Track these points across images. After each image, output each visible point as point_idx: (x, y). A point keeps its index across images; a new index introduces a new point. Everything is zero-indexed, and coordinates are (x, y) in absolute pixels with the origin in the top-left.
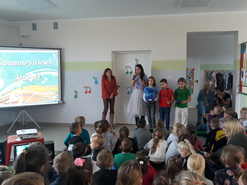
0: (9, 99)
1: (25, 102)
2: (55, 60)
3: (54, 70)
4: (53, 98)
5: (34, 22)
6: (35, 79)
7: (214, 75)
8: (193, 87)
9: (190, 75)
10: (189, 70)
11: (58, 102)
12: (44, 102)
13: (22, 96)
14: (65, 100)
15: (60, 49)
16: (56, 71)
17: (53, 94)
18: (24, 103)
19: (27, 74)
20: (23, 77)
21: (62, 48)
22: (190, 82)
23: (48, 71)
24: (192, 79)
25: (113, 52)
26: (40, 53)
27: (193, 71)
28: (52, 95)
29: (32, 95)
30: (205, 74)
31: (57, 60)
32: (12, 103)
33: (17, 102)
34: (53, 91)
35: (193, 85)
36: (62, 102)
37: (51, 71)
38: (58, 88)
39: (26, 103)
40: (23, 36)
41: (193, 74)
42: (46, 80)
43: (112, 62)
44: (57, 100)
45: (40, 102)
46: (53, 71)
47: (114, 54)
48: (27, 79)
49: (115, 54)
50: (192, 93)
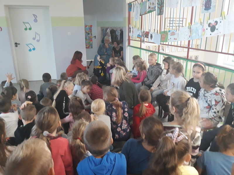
7: (108, 31)
8: (92, 42)
10: (88, 27)
22: (89, 38)
24: (91, 35)
25: (6, 6)
27: (91, 28)
30: (101, 30)
35: (92, 40)
41: (91, 30)
49: (9, 8)
50: (92, 47)
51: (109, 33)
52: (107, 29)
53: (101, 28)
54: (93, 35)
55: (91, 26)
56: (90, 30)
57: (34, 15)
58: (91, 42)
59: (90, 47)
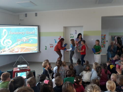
5: (26, 13)
6: (26, 41)
7: (116, 38)
9: (104, 38)
13: (20, 49)
16: (36, 37)
17: (35, 47)
18: (21, 52)
19: (23, 38)
21: (39, 26)
22: (103, 41)
29: (25, 48)
31: (37, 31)
32: (16, 52)
36: (39, 52)
38: (37, 45)
42: (31, 41)
45: (29, 52)
47: (65, 28)
48: (23, 41)
51: (116, 39)
52: (115, 37)
53: (111, 36)
54: (106, 40)
55: (105, 35)
58: (104, 44)
59: (104, 47)
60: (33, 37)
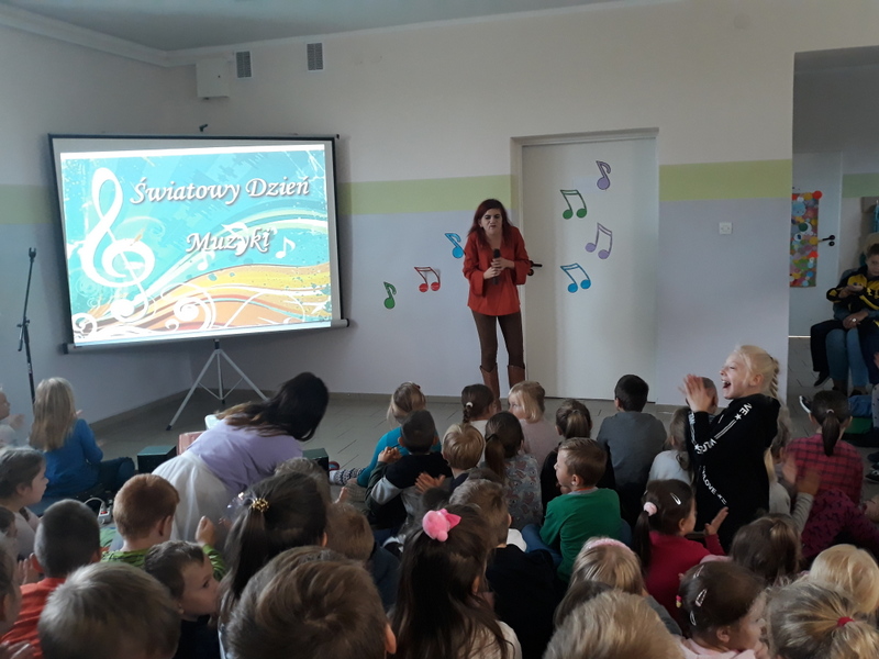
0: (172, 314)
1: (223, 325)
2: (316, 177)
3: (314, 213)
4: (314, 307)
5: (242, 48)
6: (252, 245)
8: (815, 262)
9: (804, 217)
10: (800, 199)
11: (332, 322)
12: (286, 321)
13: (213, 304)
14: (354, 314)
15: (332, 139)
16: (321, 216)
17: (311, 293)
18: (221, 327)
19: (228, 228)
20: (214, 238)
21: (338, 136)
22: (802, 243)
23: (295, 217)
24: (811, 233)
25: (515, 140)
26: (265, 154)
27: (816, 202)
28: (311, 299)
29: (247, 298)
30: (863, 211)
31: (324, 177)
32: (183, 326)
33: (198, 324)
34: (314, 286)
35: (814, 254)
36: (345, 322)
37: (303, 217)
38: (328, 274)
39: (225, 327)
40: (207, 99)
41: (816, 212)
42: (288, 246)
43: (513, 179)
44: (329, 315)
45: (274, 323)
46: (311, 217)
47: (520, 147)
48: (227, 246)
49: (524, 147)
50: (812, 283)
53: (863, 200)
54: (823, 233)
55: (817, 196)
56: (810, 214)
57: (601, 164)
58: (811, 261)
59: (805, 283)
60: (299, 220)
